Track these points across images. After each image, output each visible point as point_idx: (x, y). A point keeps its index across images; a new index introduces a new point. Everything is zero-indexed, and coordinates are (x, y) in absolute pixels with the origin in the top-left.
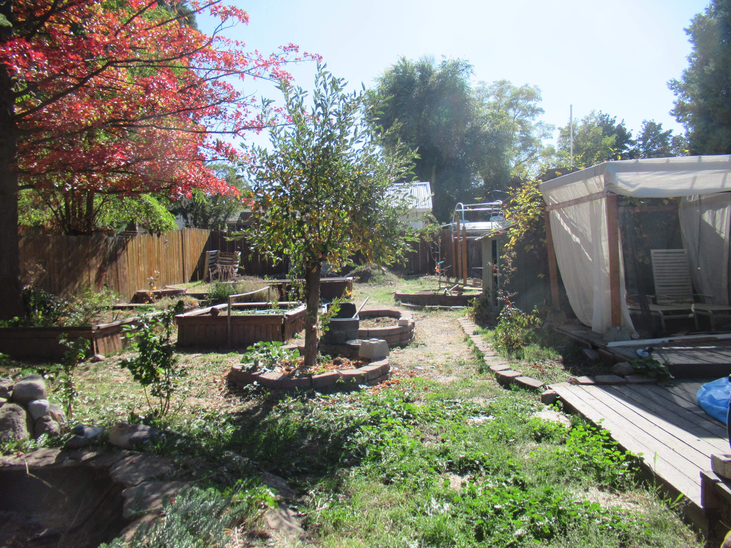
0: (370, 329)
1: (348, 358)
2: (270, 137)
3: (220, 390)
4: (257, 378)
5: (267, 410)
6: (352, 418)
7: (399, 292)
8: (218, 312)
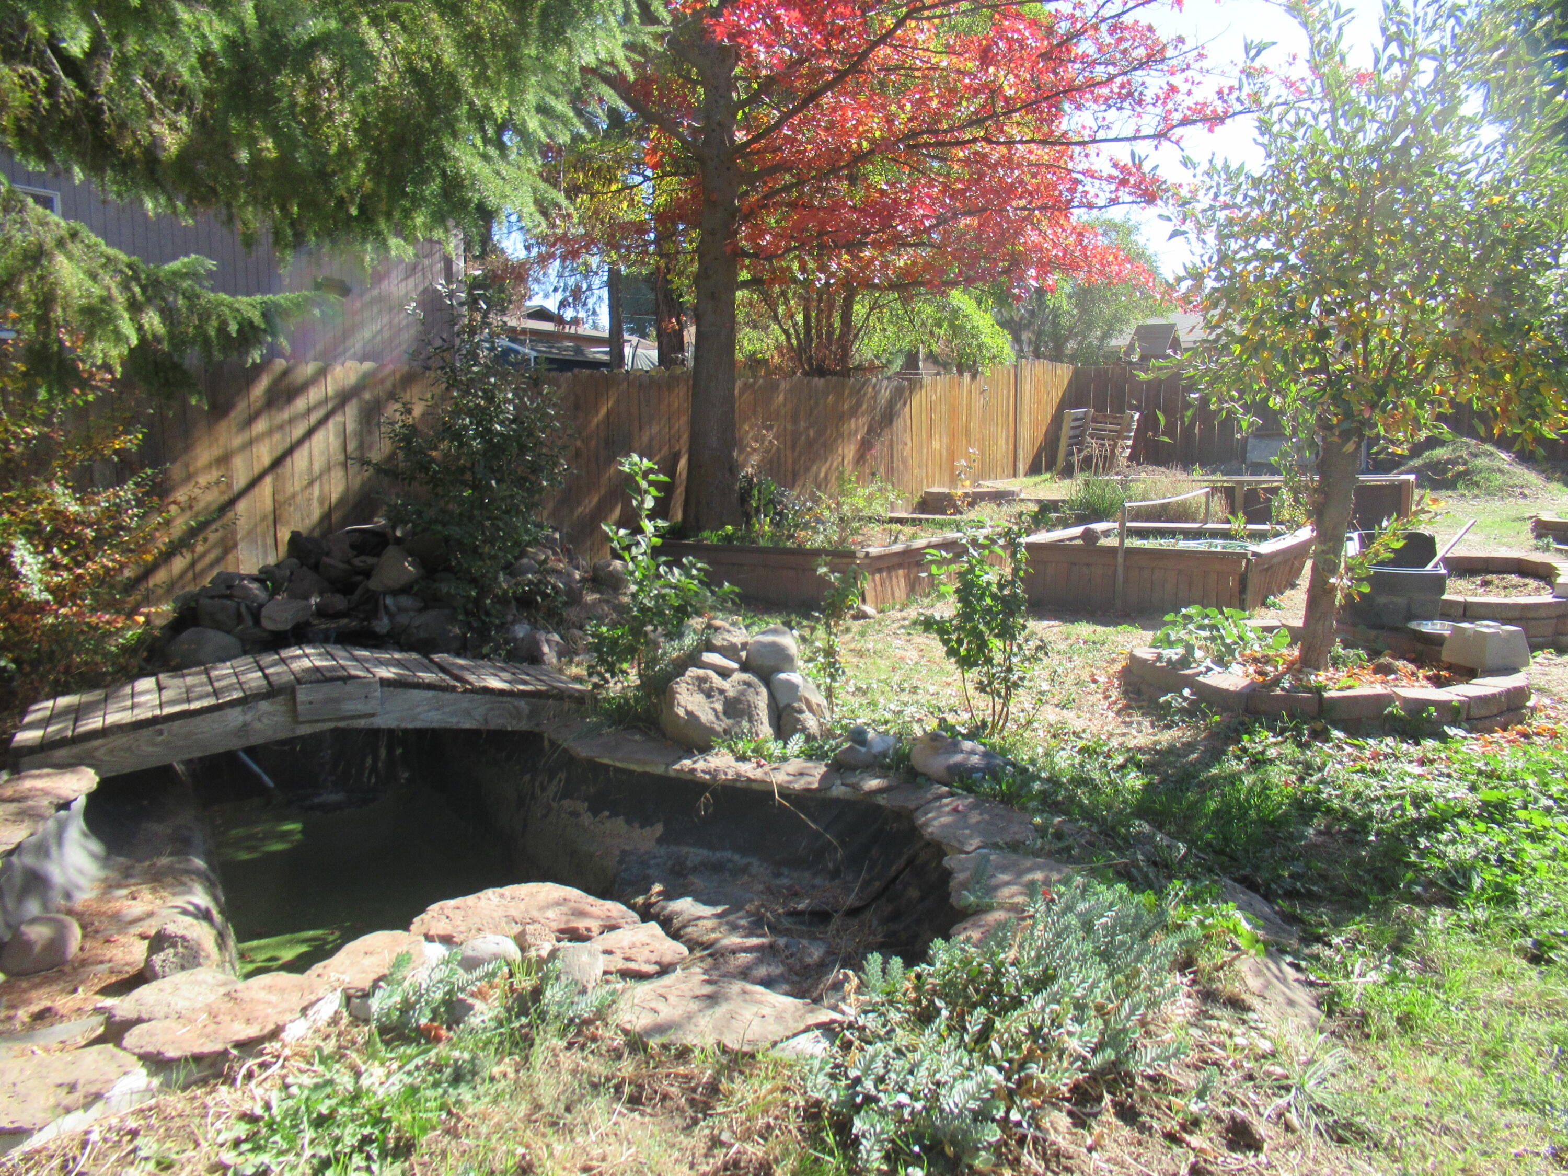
0: (1469, 599)
1: (1411, 661)
2: (1256, 131)
3: (1106, 698)
4: (1190, 682)
5: (1215, 754)
6: (1427, 799)
7: (1546, 516)
8: (1097, 538)
